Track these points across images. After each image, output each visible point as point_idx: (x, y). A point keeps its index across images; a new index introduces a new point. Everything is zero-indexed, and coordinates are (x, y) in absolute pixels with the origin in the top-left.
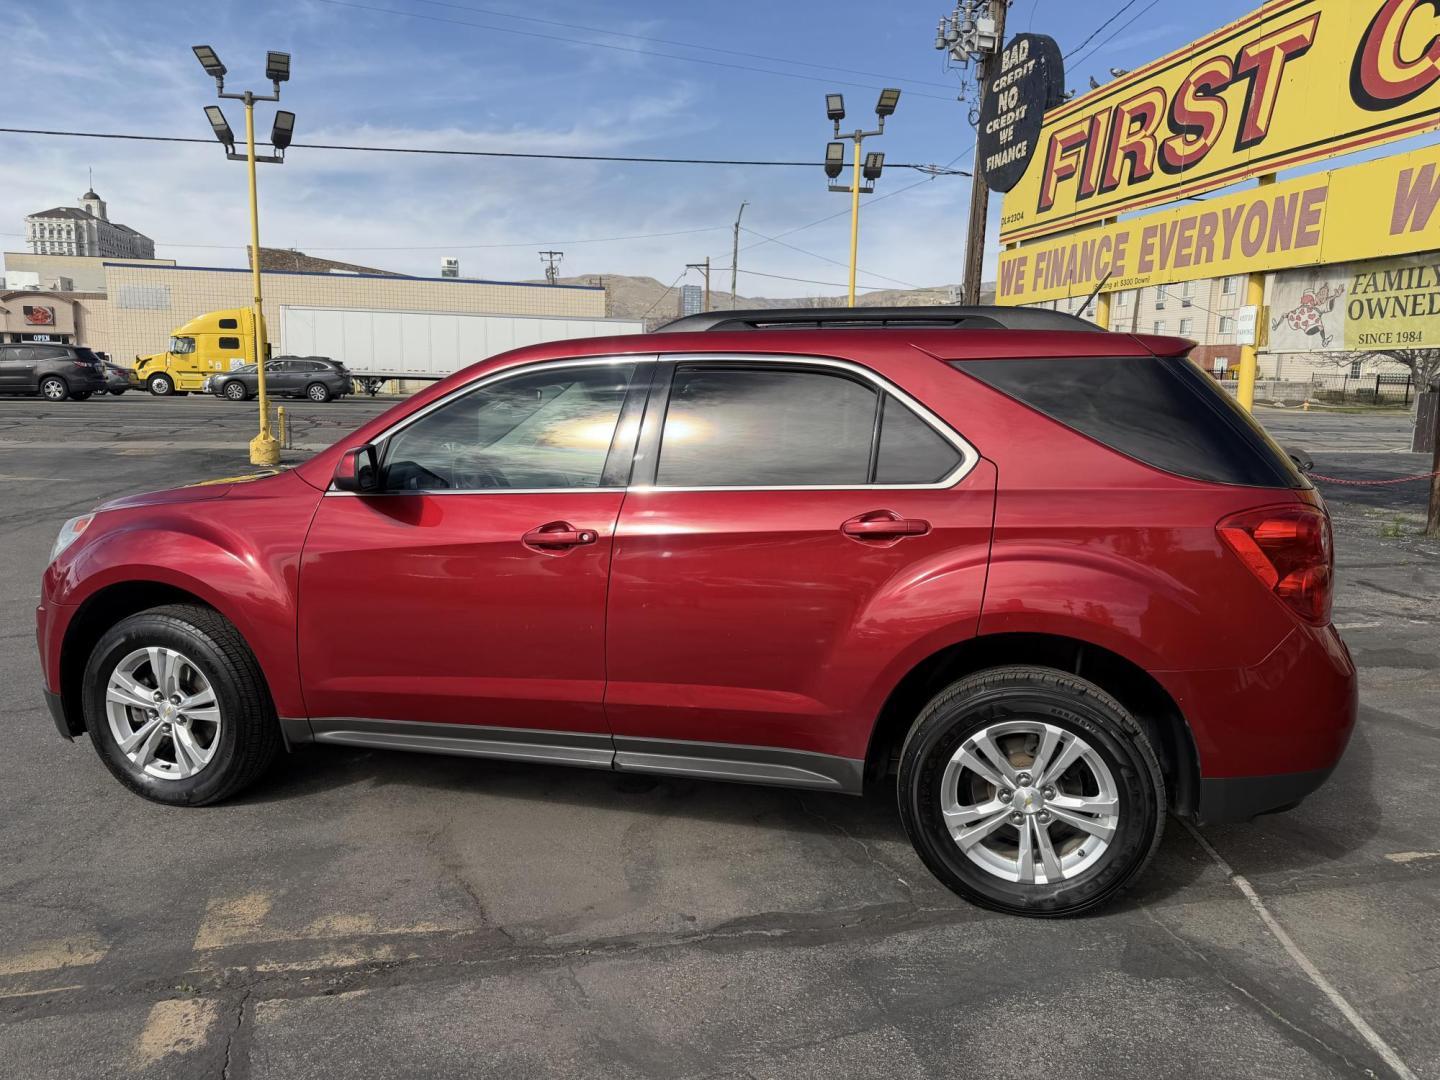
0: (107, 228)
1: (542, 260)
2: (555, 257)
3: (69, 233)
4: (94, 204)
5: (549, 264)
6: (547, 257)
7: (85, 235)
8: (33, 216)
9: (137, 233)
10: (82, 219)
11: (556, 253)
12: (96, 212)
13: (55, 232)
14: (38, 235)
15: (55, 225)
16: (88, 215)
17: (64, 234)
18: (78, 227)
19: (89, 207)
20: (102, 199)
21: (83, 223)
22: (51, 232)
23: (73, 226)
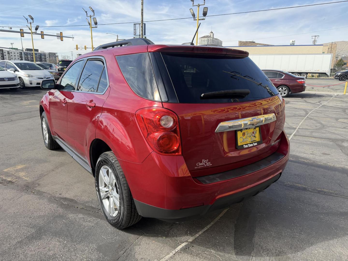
0: (213, 39)
1: (312, 38)
2: (316, 37)
3: (206, 41)
4: (212, 34)
5: (314, 39)
6: (314, 37)
7: (209, 41)
8: (200, 38)
9: (219, 40)
10: (209, 38)
11: (317, 36)
12: (212, 36)
13: (204, 41)
14: (201, 42)
15: (204, 40)
16: (210, 37)
17: (205, 41)
18: (208, 40)
19: (211, 35)
20: (213, 33)
21: (209, 39)
22: (203, 41)
23: (207, 40)
